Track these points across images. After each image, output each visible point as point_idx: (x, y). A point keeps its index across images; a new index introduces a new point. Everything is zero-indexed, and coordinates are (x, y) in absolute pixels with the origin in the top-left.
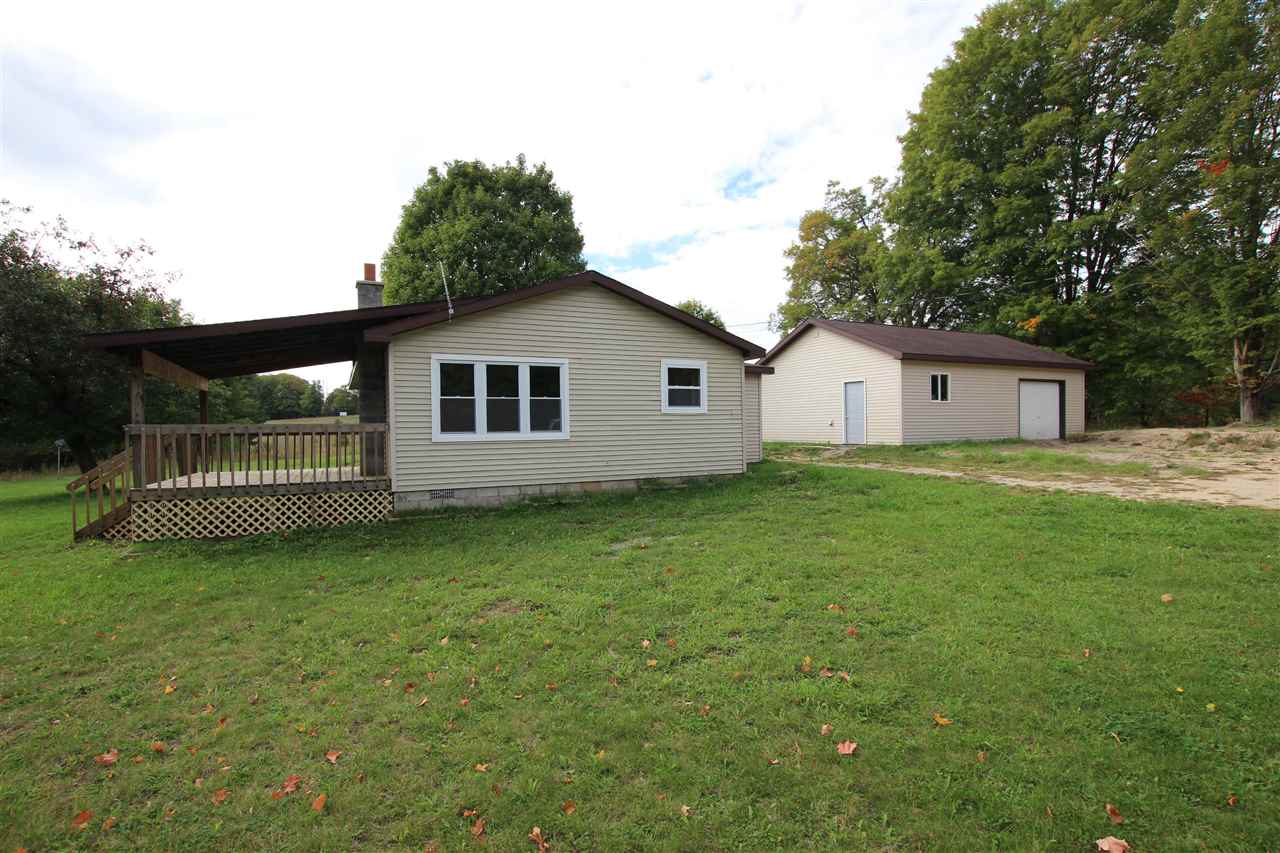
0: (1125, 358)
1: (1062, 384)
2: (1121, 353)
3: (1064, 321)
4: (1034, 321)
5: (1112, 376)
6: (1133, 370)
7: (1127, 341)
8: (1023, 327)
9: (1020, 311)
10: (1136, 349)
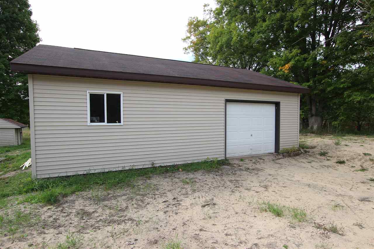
0: (345, 89)
1: (277, 105)
2: (342, 86)
3: (306, 65)
4: (287, 66)
5: (337, 101)
6: (349, 96)
7: (346, 78)
8: (281, 70)
9: (280, 60)
10: (352, 83)
